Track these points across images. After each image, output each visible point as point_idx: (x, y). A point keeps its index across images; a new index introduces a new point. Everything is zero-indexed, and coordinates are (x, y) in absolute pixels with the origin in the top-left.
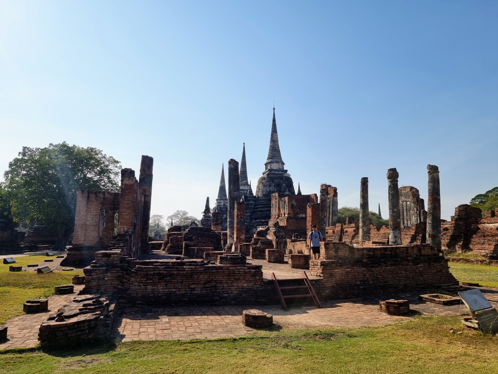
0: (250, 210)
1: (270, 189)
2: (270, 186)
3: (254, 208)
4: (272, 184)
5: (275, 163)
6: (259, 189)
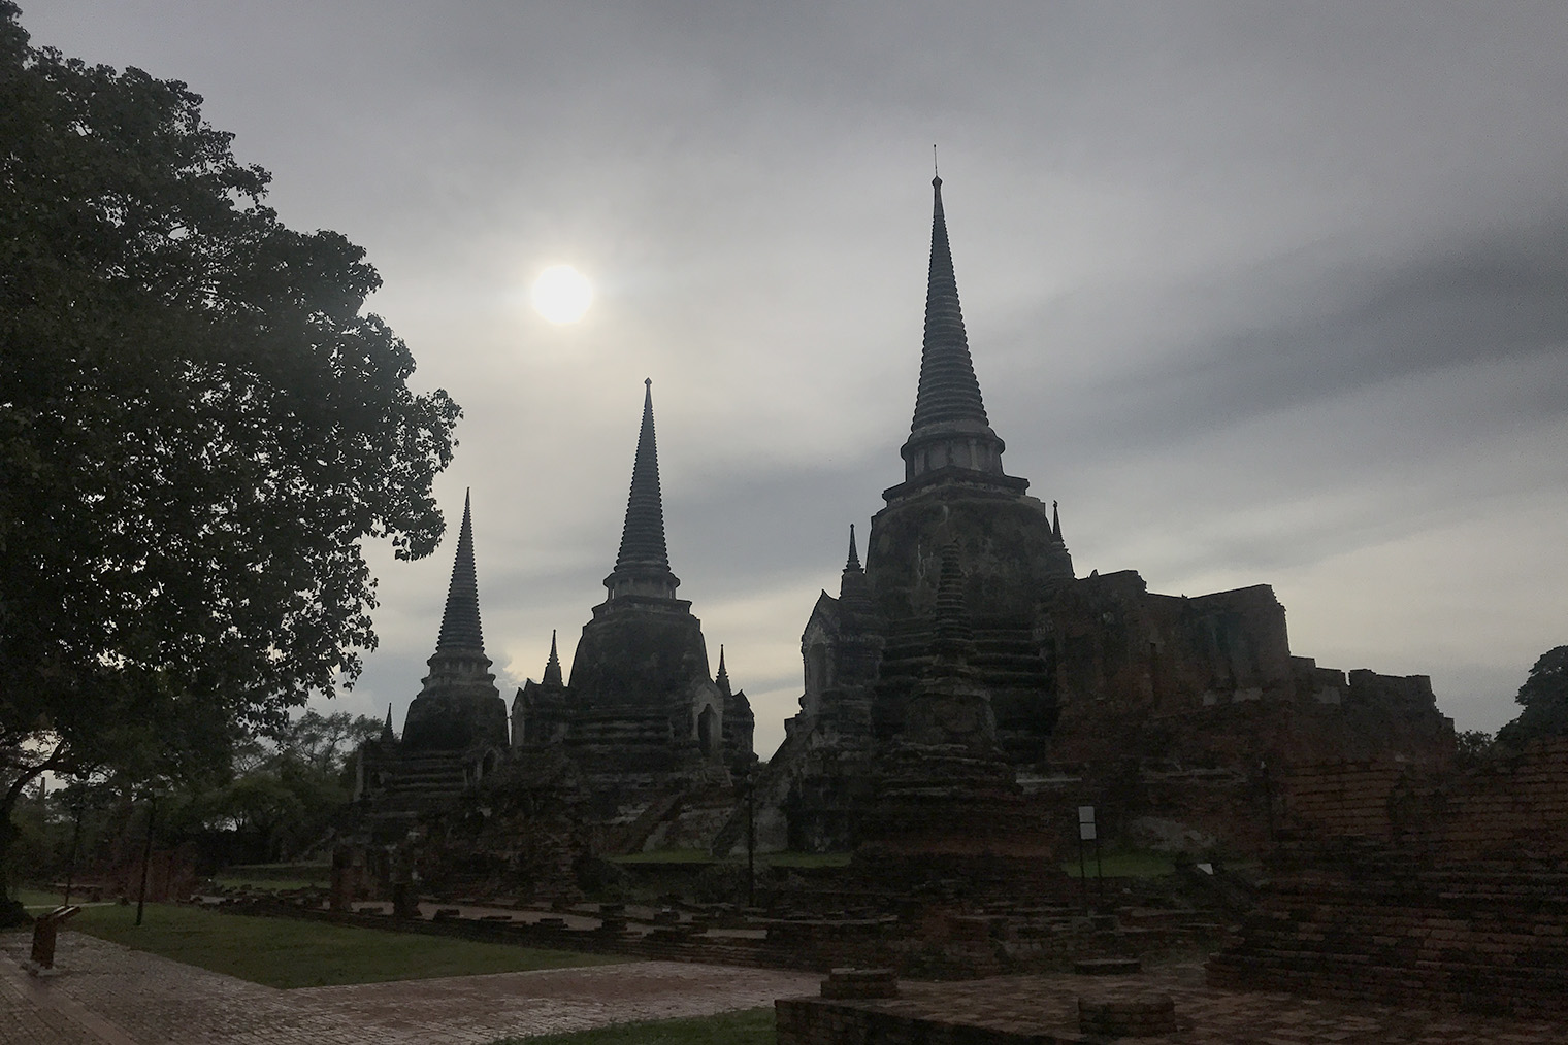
0: (867, 682)
3: (885, 673)
5: (974, 442)
6: (904, 570)
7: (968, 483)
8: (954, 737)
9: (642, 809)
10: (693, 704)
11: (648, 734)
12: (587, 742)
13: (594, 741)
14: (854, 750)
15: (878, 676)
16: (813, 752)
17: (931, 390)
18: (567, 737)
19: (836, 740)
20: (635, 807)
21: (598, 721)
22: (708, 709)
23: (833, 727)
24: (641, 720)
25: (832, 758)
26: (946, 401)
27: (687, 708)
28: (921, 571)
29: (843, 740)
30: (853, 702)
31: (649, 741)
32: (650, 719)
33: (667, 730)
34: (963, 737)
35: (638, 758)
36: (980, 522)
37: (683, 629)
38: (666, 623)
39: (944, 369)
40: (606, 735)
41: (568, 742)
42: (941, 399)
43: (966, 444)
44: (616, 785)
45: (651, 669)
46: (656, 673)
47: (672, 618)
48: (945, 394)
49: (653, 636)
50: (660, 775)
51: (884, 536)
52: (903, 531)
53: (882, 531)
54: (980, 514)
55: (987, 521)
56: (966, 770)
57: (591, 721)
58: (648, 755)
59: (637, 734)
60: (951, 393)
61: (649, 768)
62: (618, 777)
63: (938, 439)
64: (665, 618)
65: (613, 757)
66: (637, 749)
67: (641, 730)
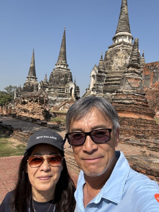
0: (102, 83)
1: (126, 62)
2: (126, 58)
3: (106, 81)
4: (128, 57)
5: (128, 37)
6: (111, 62)
7: (126, 45)
8: (134, 88)
9: (59, 103)
10: (69, 87)
11: (62, 91)
12: (51, 92)
13: (52, 92)
15: (105, 82)
17: (120, 26)
18: (48, 91)
19: (95, 93)
20: (58, 103)
21: (53, 88)
22: (72, 88)
24: (60, 89)
26: (123, 28)
28: (115, 62)
29: (97, 93)
30: (99, 86)
31: (62, 92)
32: (62, 89)
33: (65, 91)
34: (135, 89)
35: (59, 95)
36: (128, 52)
37: (69, 74)
38: (66, 73)
39: (123, 21)
40: (54, 91)
41: (48, 92)
42: (122, 27)
43: (126, 37)
44: (56, 99)
45: (63, 80)
46: (63, 81)
47: (67, 72)
48: (123, 26)
49: (63, 75)
50: (63, 98)
51: (108, 55)
52: (112, 54)
53: (108, 54)
54: (128, 51)
55: (129, 52)
56: (136, 97)
57: (52, 88)
58: (61, 95)
59: (60, 91)
60: (124, 26)
61: (61, 97)
62: (56, 98)
63: (121, 36)
64: (66, 72)
65: (55, 94)
66: (59, 94)
67: (60, 90)
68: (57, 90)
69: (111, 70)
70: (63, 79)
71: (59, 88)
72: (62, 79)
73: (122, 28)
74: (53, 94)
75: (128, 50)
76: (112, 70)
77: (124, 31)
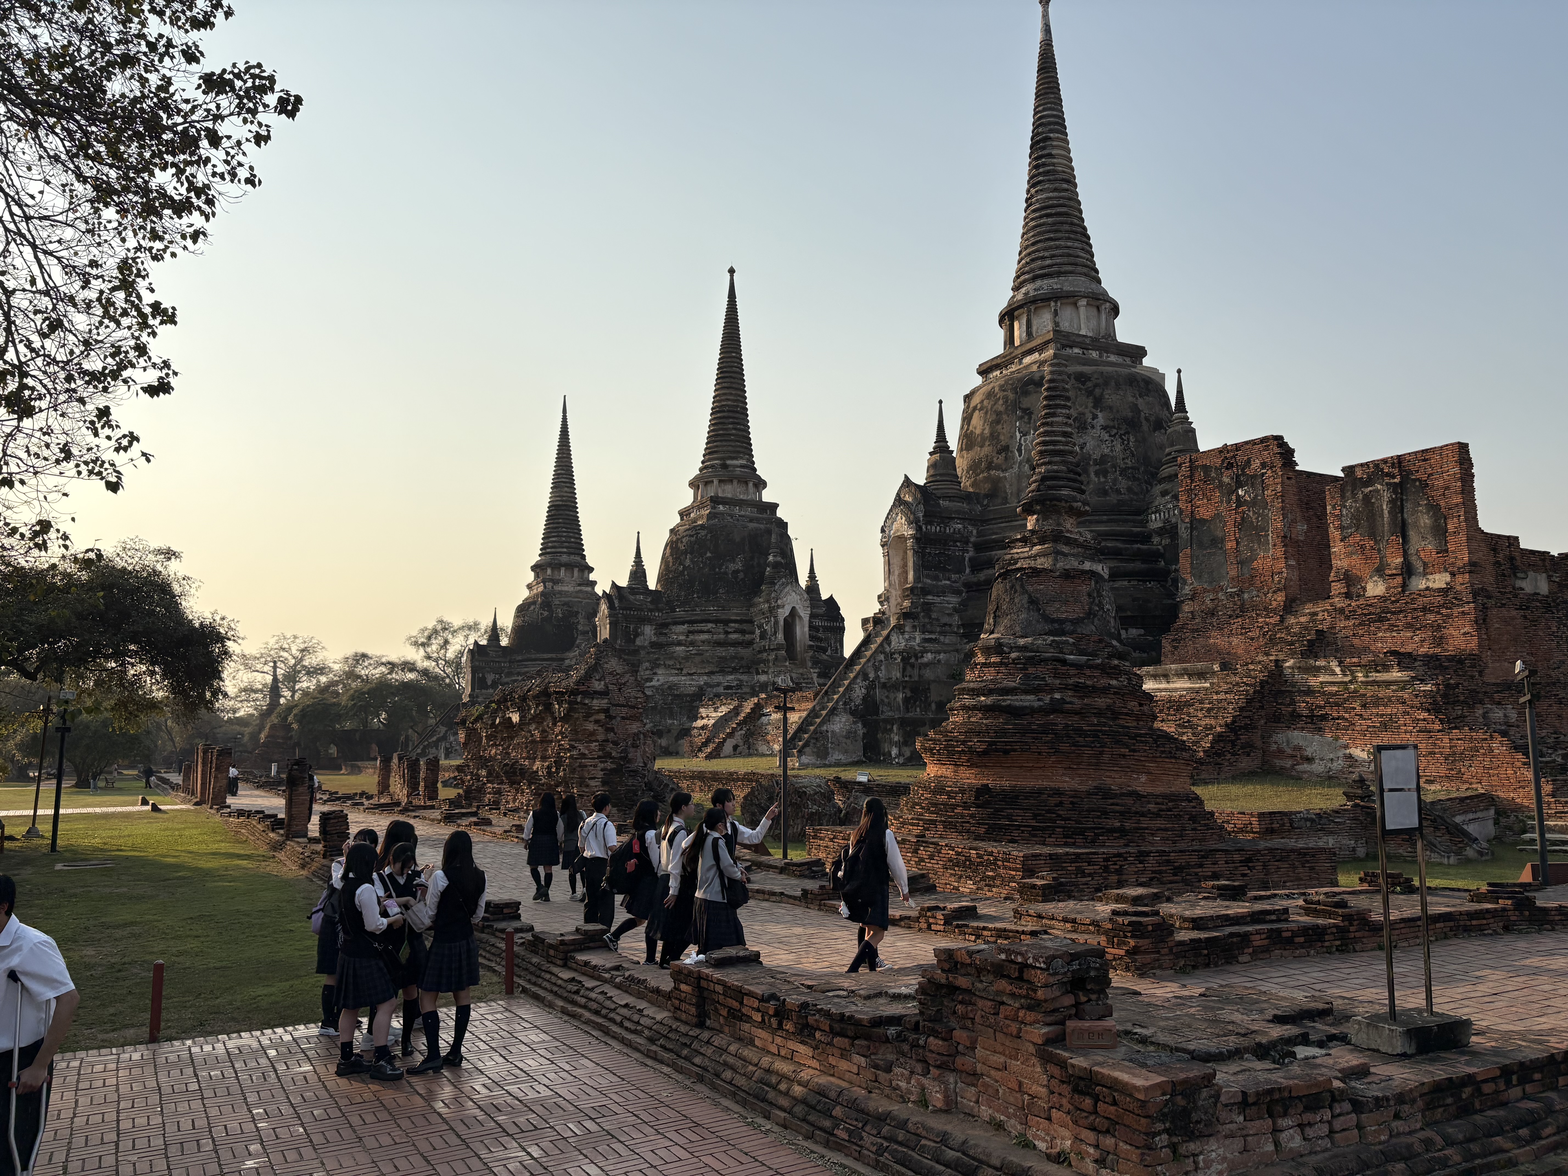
3: (977, 567)
5: (1083, 302)
6: (999, 452)
7: (1076, 350)
8: (1058, 627)
9: (722, 711)
10: (778, 607)
11: (734, 636)
12: (673, 644)
13: (679, 644)
14: (939, 653)
15: (968, 571)
16: (892, 654)
17: (1033, 244)
18: (654, 639)
19: (918, 640)
20: (716, 710)
21: (683, 623)
22: (793, 612)
23: (914, 627)
24: (726, 622)
25: (913, 660)
26: (1052, 257)
27: (772, 610)
28: (1020, 450)
29: (926, 640)
30: (937, 600)
31: (736, 644)
32: (735, 621)
33: (753, 633)
34: (1068, 627)
35: (722, 659)
36: (1090, 393)
37: (769, 532)
38: (752, 525)
39: (1050, 220)
40: (691, 637)
41: (653, 645)
42: (1046, 254)
43: (1075, 304)
44: (701, 688)
45: (736, 572)
46: (741, 575)
47: (758, 520)
48: (1050, 248)
49: (738, 539)
50: (744, 677)
51: (976, 414)
52: (1000, 407)
53: (975, 408)
54: (1089, 384)
55: (1097, 391)
56: (1073, 672)
57: (676, 623)
58: (733, 658)
59: (722, 636)
60: (1057, 247)
61: (734, 671)
62: (702, 680)
63: (1042, 300)
64: (751, 521)
65: (698, 659)
66: (721, 652)
67: (727, 633)
68: (708, 632)
69: (999, 501)
70: (739, 565)
71: (716, 621)
72: (732, 567)
73: (1043, 258)
74: (687, 658)
75: (1089, 379)
76: (1005, 501)
77: (1059, 274)
